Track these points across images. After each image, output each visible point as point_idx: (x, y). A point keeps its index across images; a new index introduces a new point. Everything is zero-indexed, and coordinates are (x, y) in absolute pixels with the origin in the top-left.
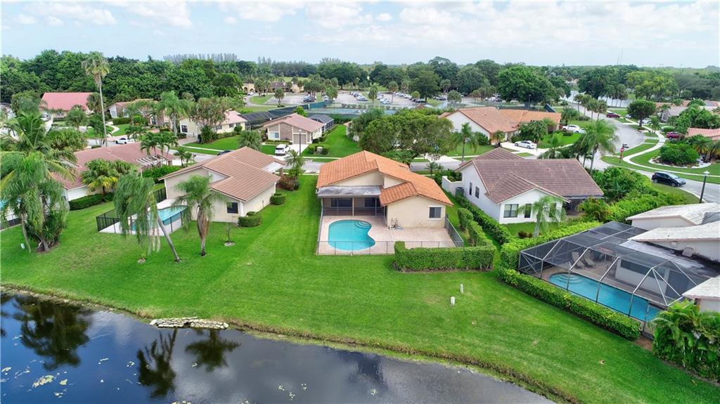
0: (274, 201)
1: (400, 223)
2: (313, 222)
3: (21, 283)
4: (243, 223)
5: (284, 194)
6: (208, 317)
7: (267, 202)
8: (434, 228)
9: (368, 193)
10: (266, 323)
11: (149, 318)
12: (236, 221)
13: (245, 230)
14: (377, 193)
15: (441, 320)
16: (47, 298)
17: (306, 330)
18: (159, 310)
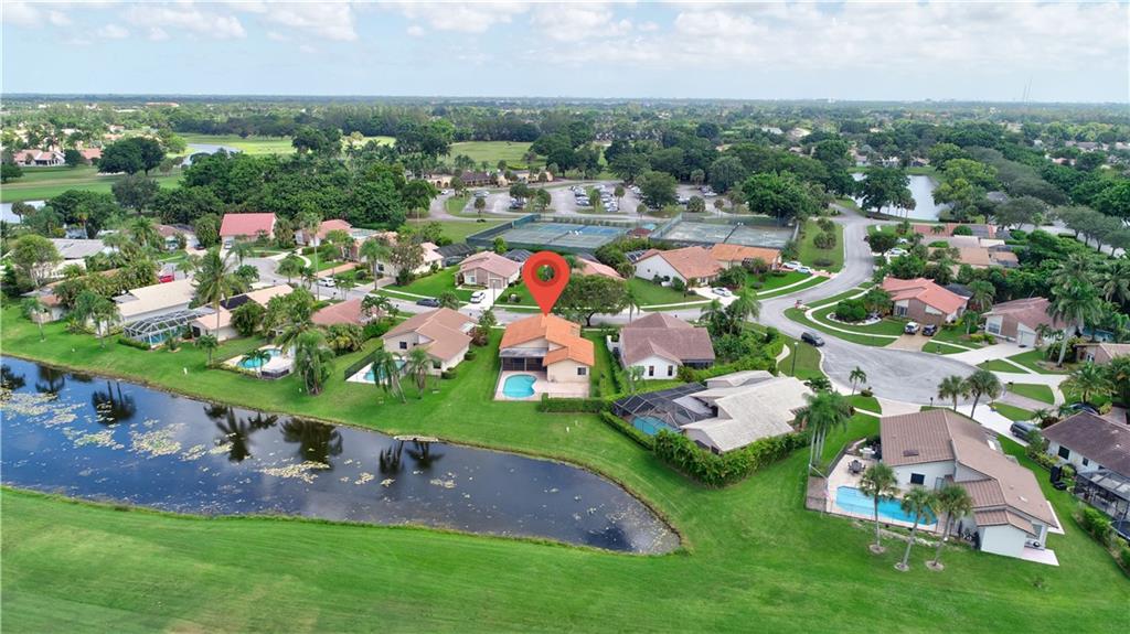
0: (467, 357)
1: (557, 379)
2: (495, 375)
3: (309, 414)
4: (444, 376)
5: (476, 351)
6: (427, 435)
7: (462, 358)
8: (580, 382)
9: (537, 355)
10: (460, 439)
11: (393, 436)
12: (440, 374)
13: (446, 381)
14: (543, 355)
15: (558, 440)
16: (329, 423)
17: (481, 443)
18: (398, 431)
